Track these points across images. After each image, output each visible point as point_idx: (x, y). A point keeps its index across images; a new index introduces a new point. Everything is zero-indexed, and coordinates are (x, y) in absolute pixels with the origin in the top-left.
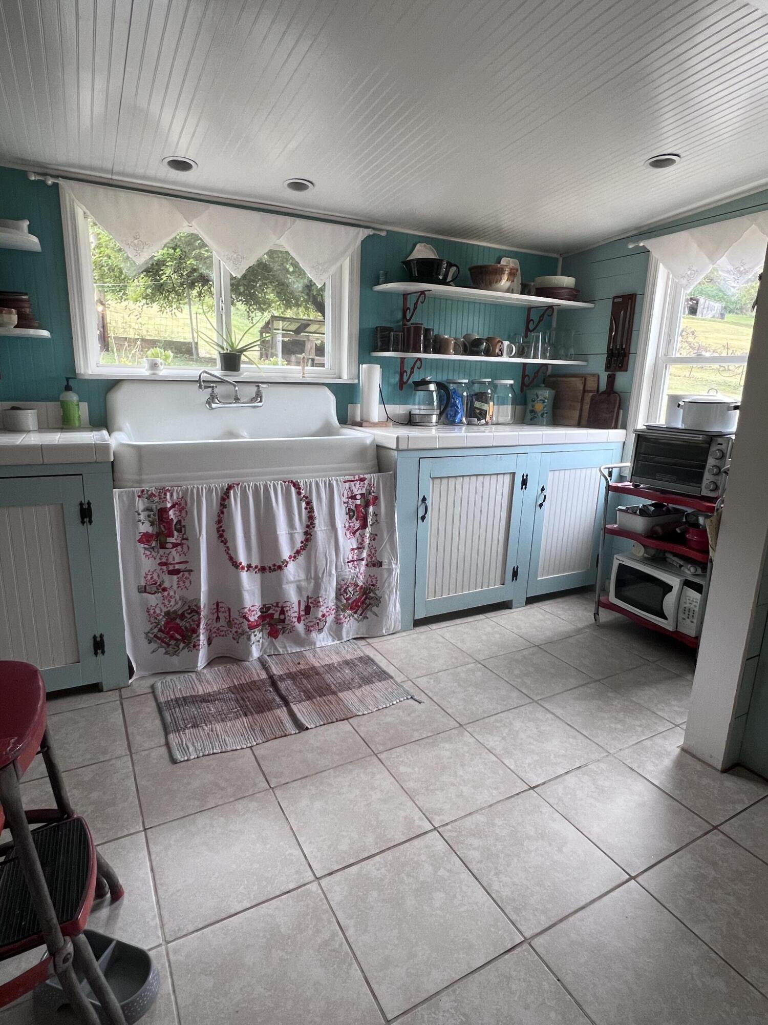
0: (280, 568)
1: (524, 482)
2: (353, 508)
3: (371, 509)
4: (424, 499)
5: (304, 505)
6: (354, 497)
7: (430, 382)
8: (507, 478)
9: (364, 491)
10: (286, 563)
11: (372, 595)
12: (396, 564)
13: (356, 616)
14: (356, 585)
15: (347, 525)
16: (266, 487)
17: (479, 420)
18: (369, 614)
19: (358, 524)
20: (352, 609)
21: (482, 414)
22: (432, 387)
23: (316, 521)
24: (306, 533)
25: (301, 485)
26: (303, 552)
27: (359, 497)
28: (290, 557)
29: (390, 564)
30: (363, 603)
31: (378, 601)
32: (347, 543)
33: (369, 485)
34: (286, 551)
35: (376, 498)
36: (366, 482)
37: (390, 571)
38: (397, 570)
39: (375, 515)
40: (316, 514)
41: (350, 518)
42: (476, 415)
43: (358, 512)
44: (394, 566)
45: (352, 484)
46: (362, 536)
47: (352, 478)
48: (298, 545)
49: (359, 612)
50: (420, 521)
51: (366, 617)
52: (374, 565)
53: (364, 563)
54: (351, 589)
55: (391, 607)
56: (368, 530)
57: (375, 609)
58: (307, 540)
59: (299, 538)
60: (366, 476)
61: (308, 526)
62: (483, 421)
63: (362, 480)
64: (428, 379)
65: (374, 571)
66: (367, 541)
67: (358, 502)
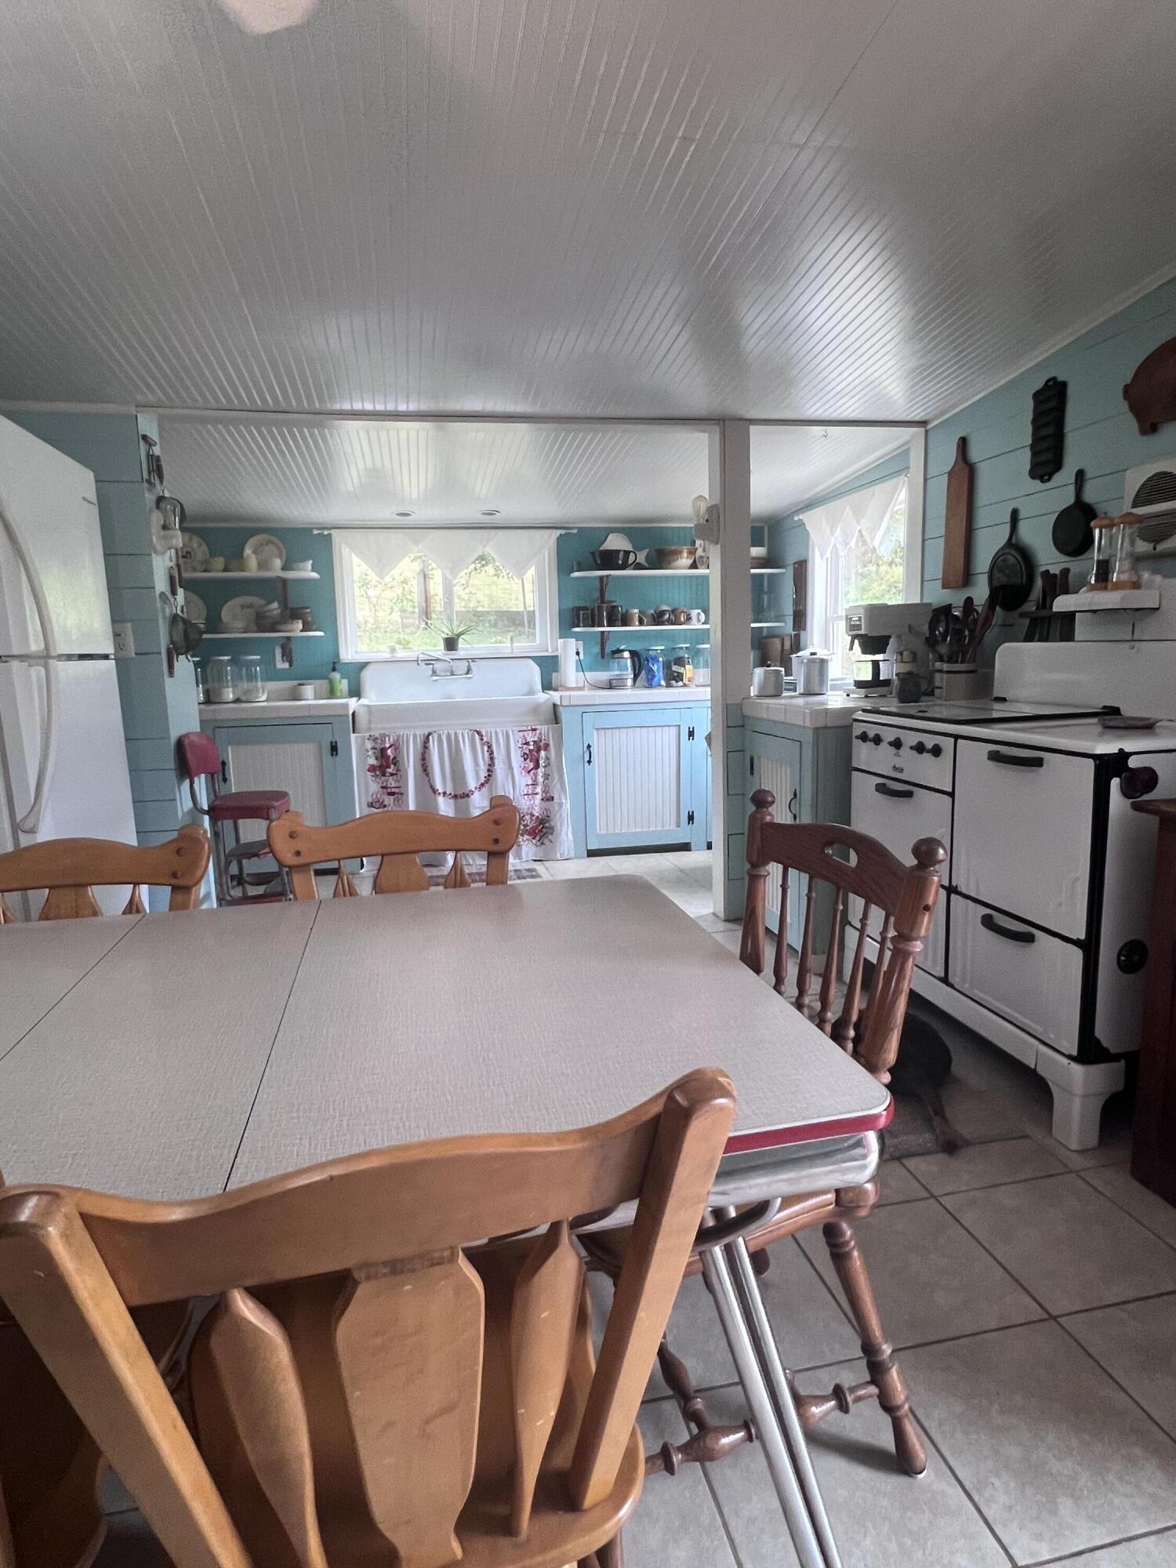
0: (468, 796)
1: (691, 734)
2: (527, 752)
3: (543, 753)
4: (589, 746)
5: (486, 748)
6: (527, 743)
7: (623, 651)
8: (674, 730)
9: (536, 739)
10: (472, 792)
11: (547, 825)
12: (566, 799)
13: (534, 841)
14: (532, 815)
15: (522, 765)
16: (456, 734)
17: (677, 682)
18: (546, 841)
19: (531, 765)
20: (529, 834)
21: (679, 677)
22: (626, 654)
23: (496, 761)
24: (489, 770)
25: (484, 733)
26: (486, 785)
27: (532, 743)
28: (476, 788)
29: (560, 798)
30: (541, 831)
31: (552, 829)
32: (523, 780)
33: (540, 734)
34: (472, 784)
35: (547, 746)
36: (538, 732)
37: (560, 805)
38: (567, 805)
39: (547, 758)
40: (495, 755)
41: (525, 760)
42: (673, 678)
43: (531, 755)
44: (564, 801)
45: (526, 733)
46: (536, 775)
47: (525, 728)
48: (483, 780)
49: (537, 838)
50: (586, 764)
51: (542, 844)
52: (548, 800)
53: (539, 797)
54: (528, 817)
55: (563, 835)
56: (541, 771)
57: (550, 837)
58: (489, 775)
59: (483, 774)
60: (537, 727)
61: (490, 765)
62: (680, 683)
63: (535, 730)
64: (622, 647)
65: (547, 804)
66: (540, 779)
67: (532, 747)
